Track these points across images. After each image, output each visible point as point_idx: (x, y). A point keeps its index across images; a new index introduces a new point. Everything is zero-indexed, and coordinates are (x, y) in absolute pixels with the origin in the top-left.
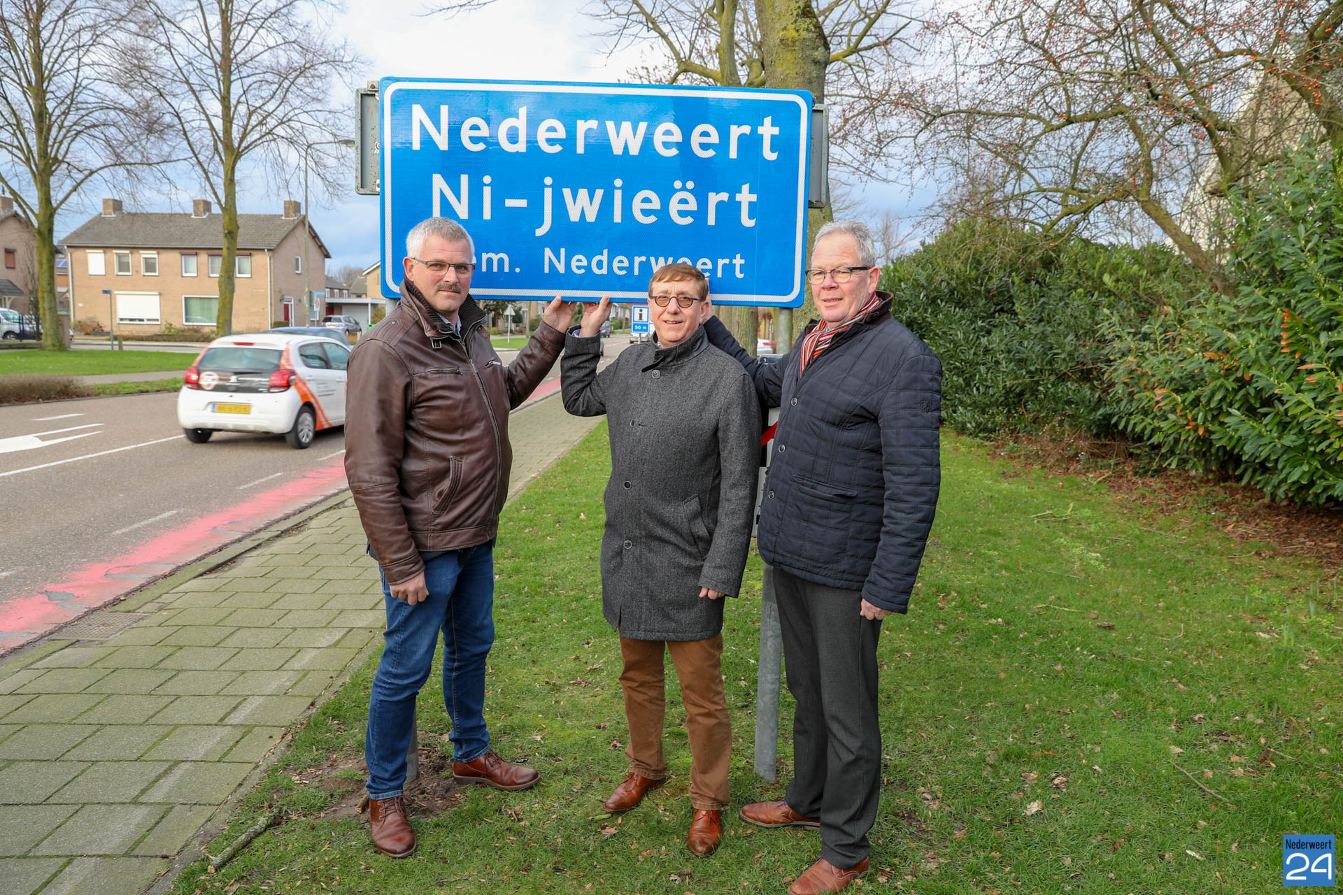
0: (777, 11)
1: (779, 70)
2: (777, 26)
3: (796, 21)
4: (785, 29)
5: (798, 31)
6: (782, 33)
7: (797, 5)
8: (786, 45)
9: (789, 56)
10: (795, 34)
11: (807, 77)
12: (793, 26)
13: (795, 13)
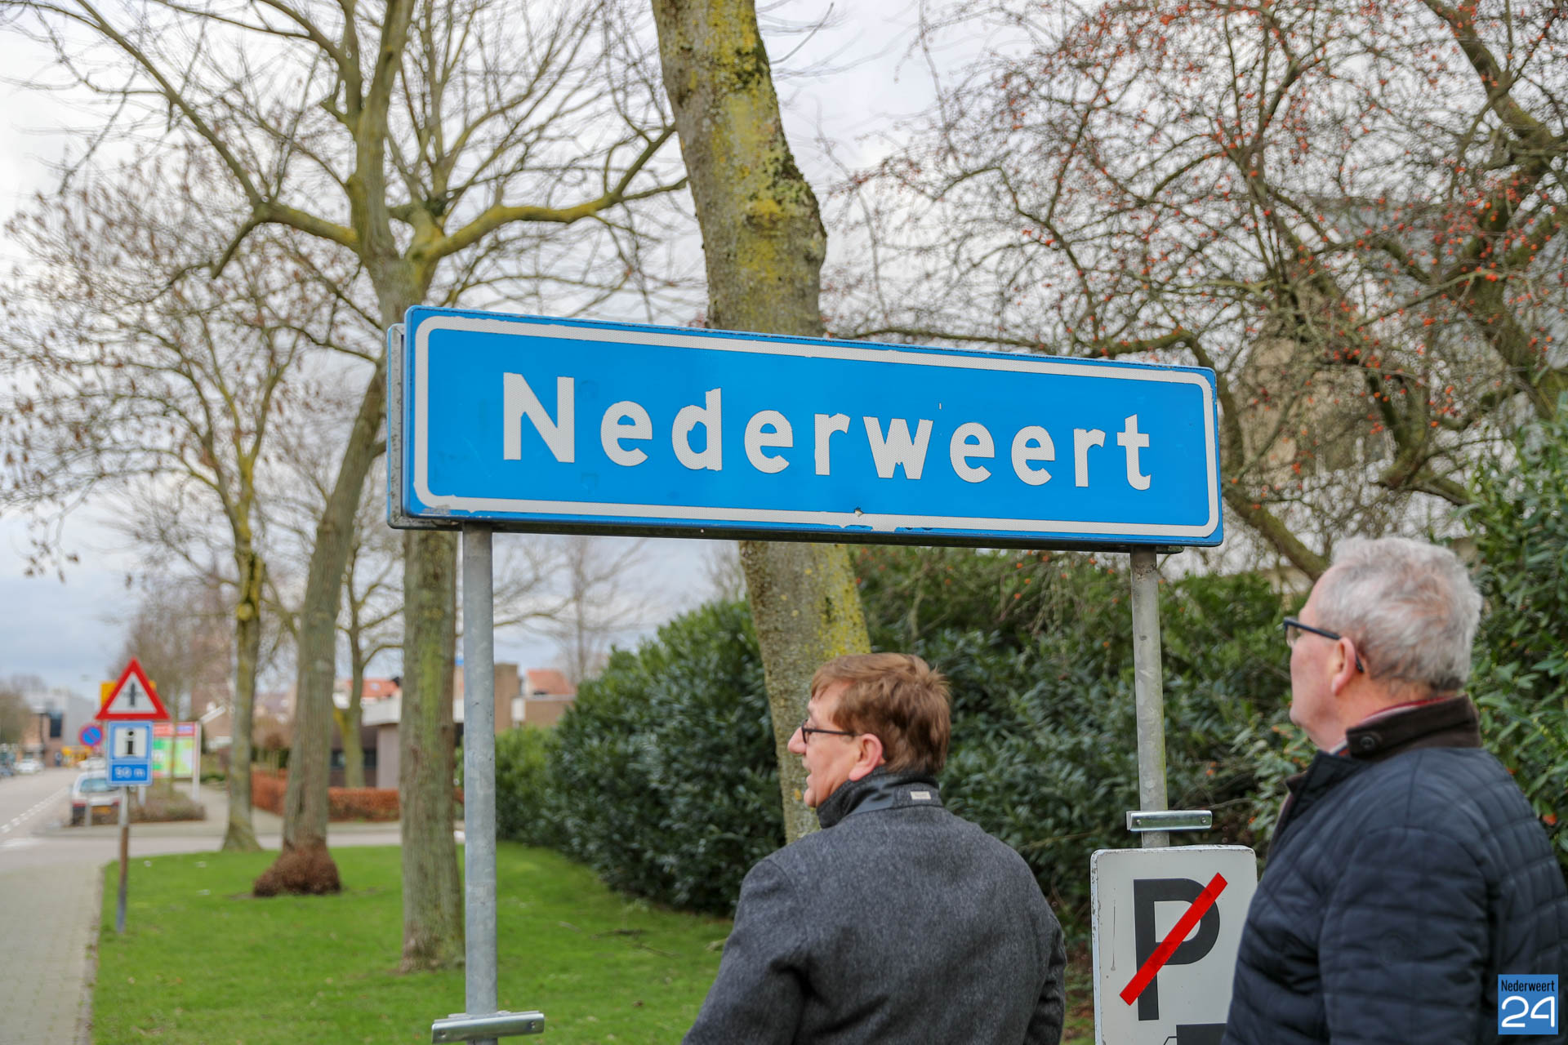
0: (736, 163)
1: (744, 271)
2: (738, 189)
3: (775, 184)
4: (754, 197)
5: (779, 202)
6: (749, 205)
7: (773, 156)
8: (758, 227)
9: (763, 246)
10: (776, 209)
11: (798, 284)
12: (770, 193)
13: (771, 170)
